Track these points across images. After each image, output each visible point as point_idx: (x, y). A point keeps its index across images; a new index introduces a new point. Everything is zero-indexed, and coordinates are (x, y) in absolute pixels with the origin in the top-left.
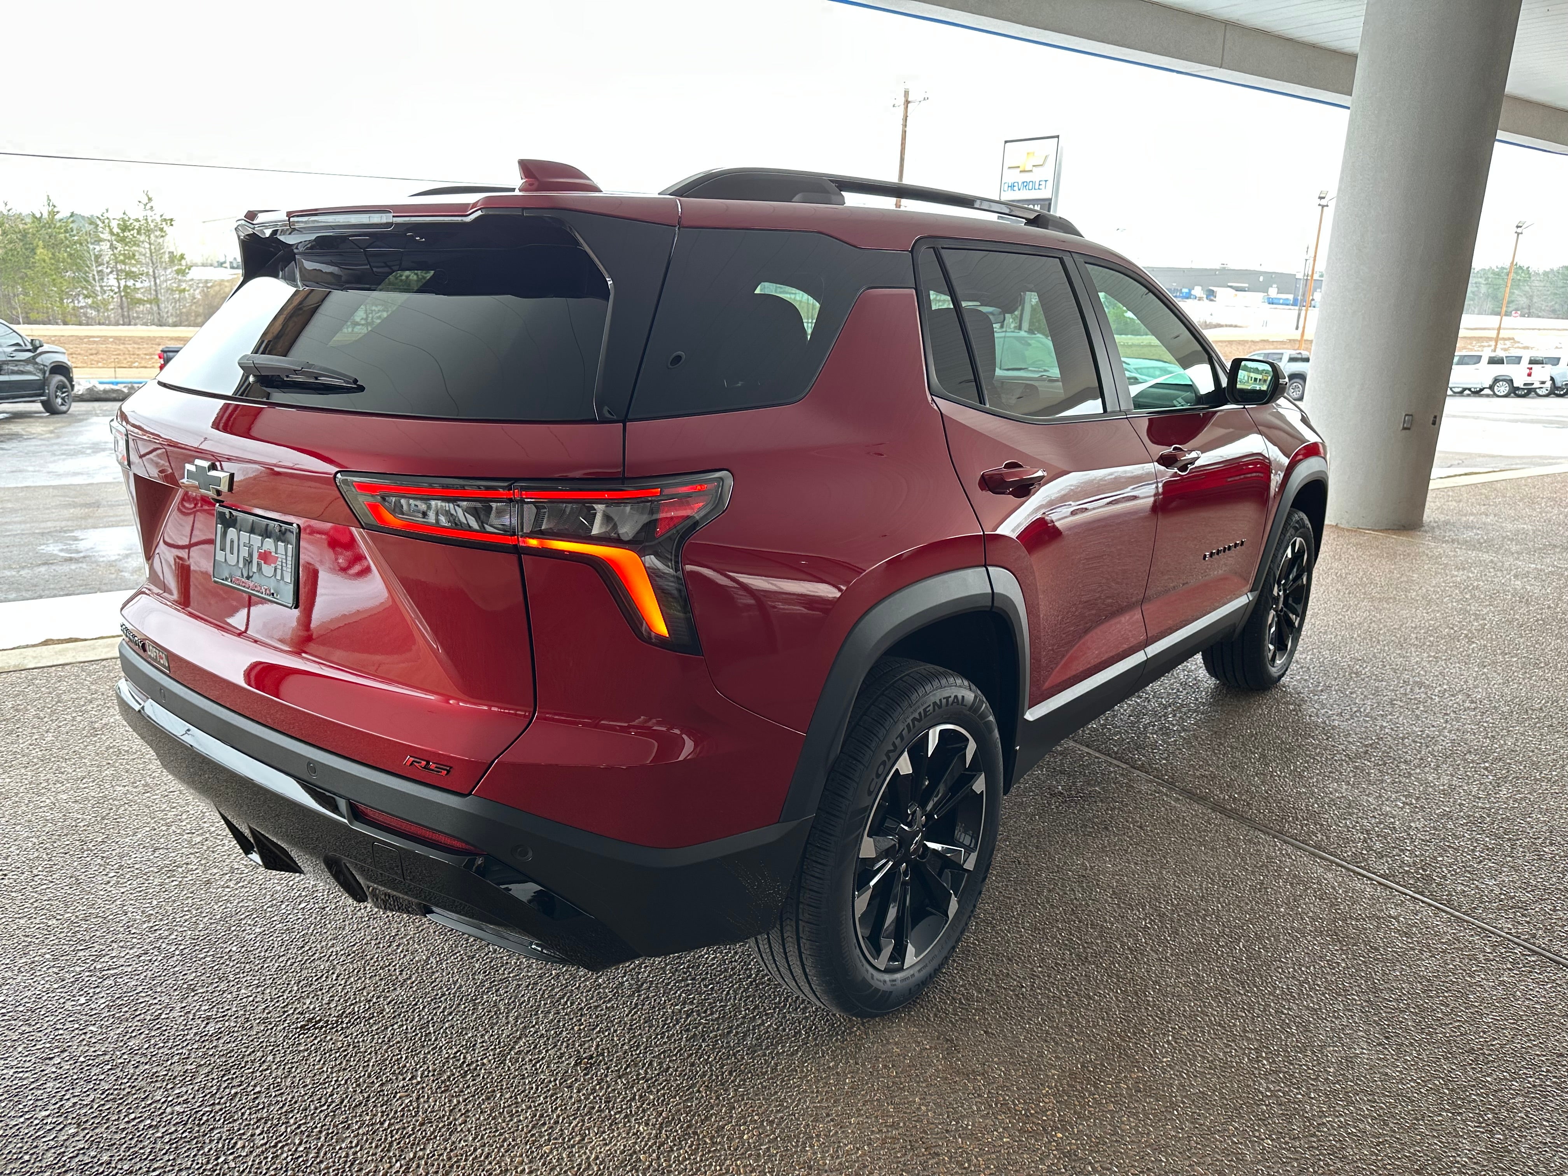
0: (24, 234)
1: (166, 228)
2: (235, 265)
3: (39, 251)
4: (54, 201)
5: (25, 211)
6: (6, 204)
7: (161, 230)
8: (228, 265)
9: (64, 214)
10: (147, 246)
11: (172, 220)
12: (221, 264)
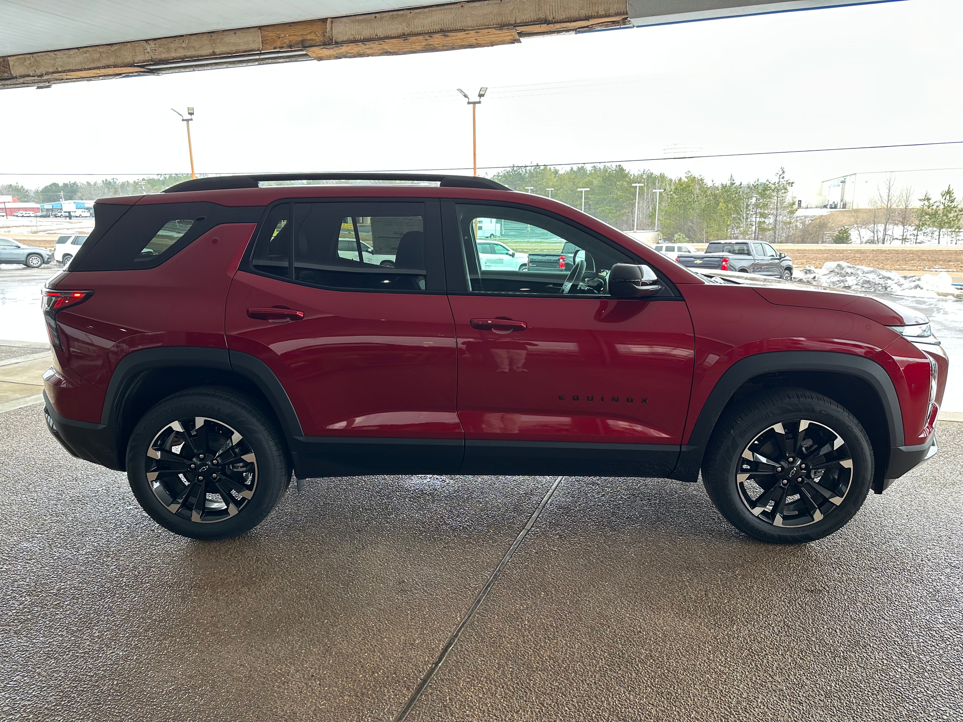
0: (715, 196)
1: (789, 188)
2: (833, 206)
3: (721, 204)
4: (734, 178)
5: (718, 184)
6: (713, 181)
7: (785, 189)
8: (828, 207)
9: (737, 183)
10: (776, 198)
11: (793, 183)
12: (825, 207)
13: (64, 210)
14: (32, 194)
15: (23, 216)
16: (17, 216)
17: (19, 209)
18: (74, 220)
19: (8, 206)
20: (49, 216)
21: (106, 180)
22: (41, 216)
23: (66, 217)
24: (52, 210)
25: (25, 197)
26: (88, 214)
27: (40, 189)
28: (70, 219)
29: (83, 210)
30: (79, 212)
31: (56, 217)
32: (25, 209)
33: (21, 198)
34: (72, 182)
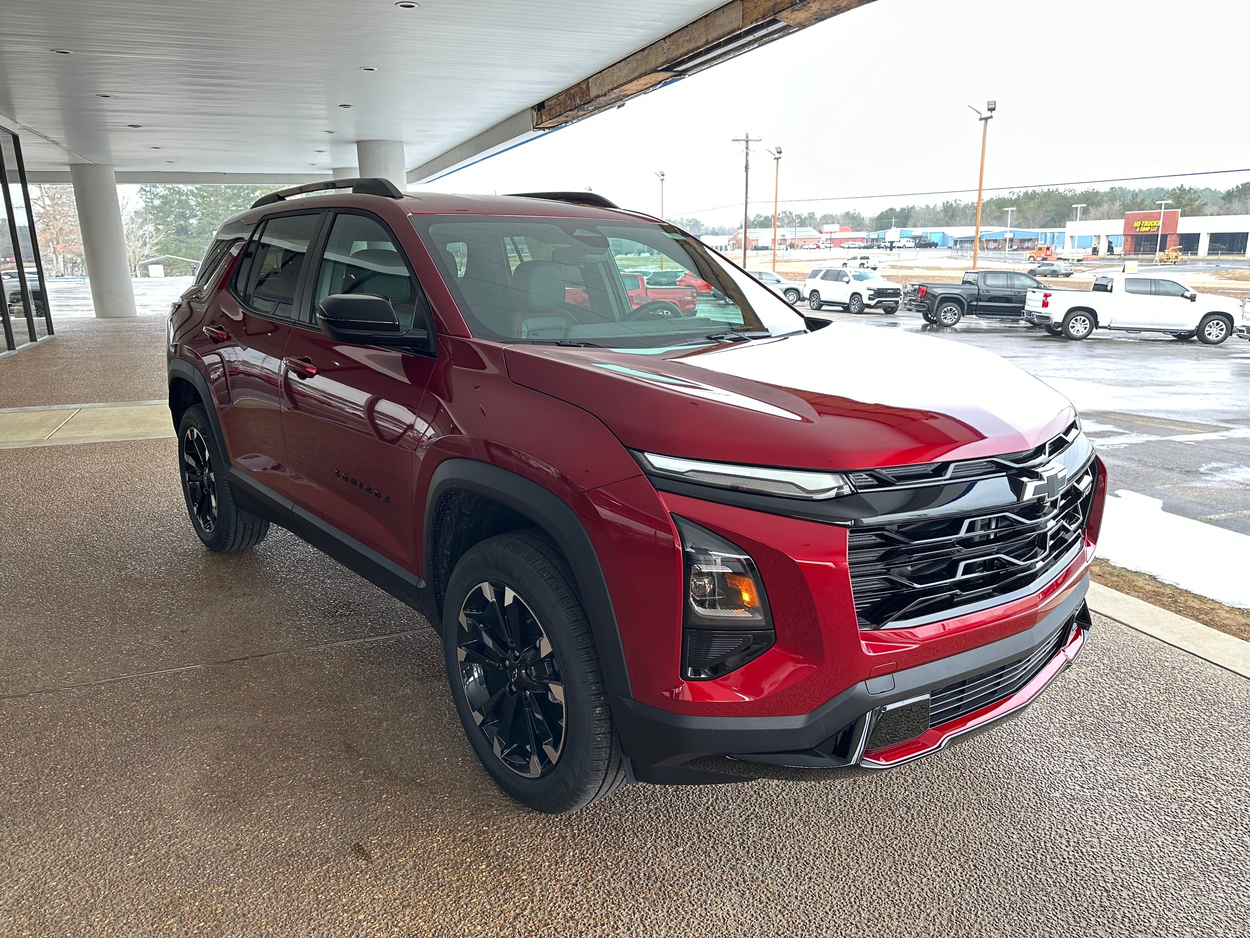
13: (887, 240)
14: (867, 222)
15: (849, 248)
16: (843, 247)
17: (848, 239)
18: (895, 251)
19: (834, 236)
20: (872, 248)
21: (948, 202)
22: (865, 248)
23: (887, 247)
24: (877, 240)
25: (859, 226)
26: (913, 244)
27: (876, 216)
28: (891, 250)
29: (909, 239)
30: (903, 242)
31: (879, 248)
32: (855, 239)
33: (855, 227)
34: (911, 206)
